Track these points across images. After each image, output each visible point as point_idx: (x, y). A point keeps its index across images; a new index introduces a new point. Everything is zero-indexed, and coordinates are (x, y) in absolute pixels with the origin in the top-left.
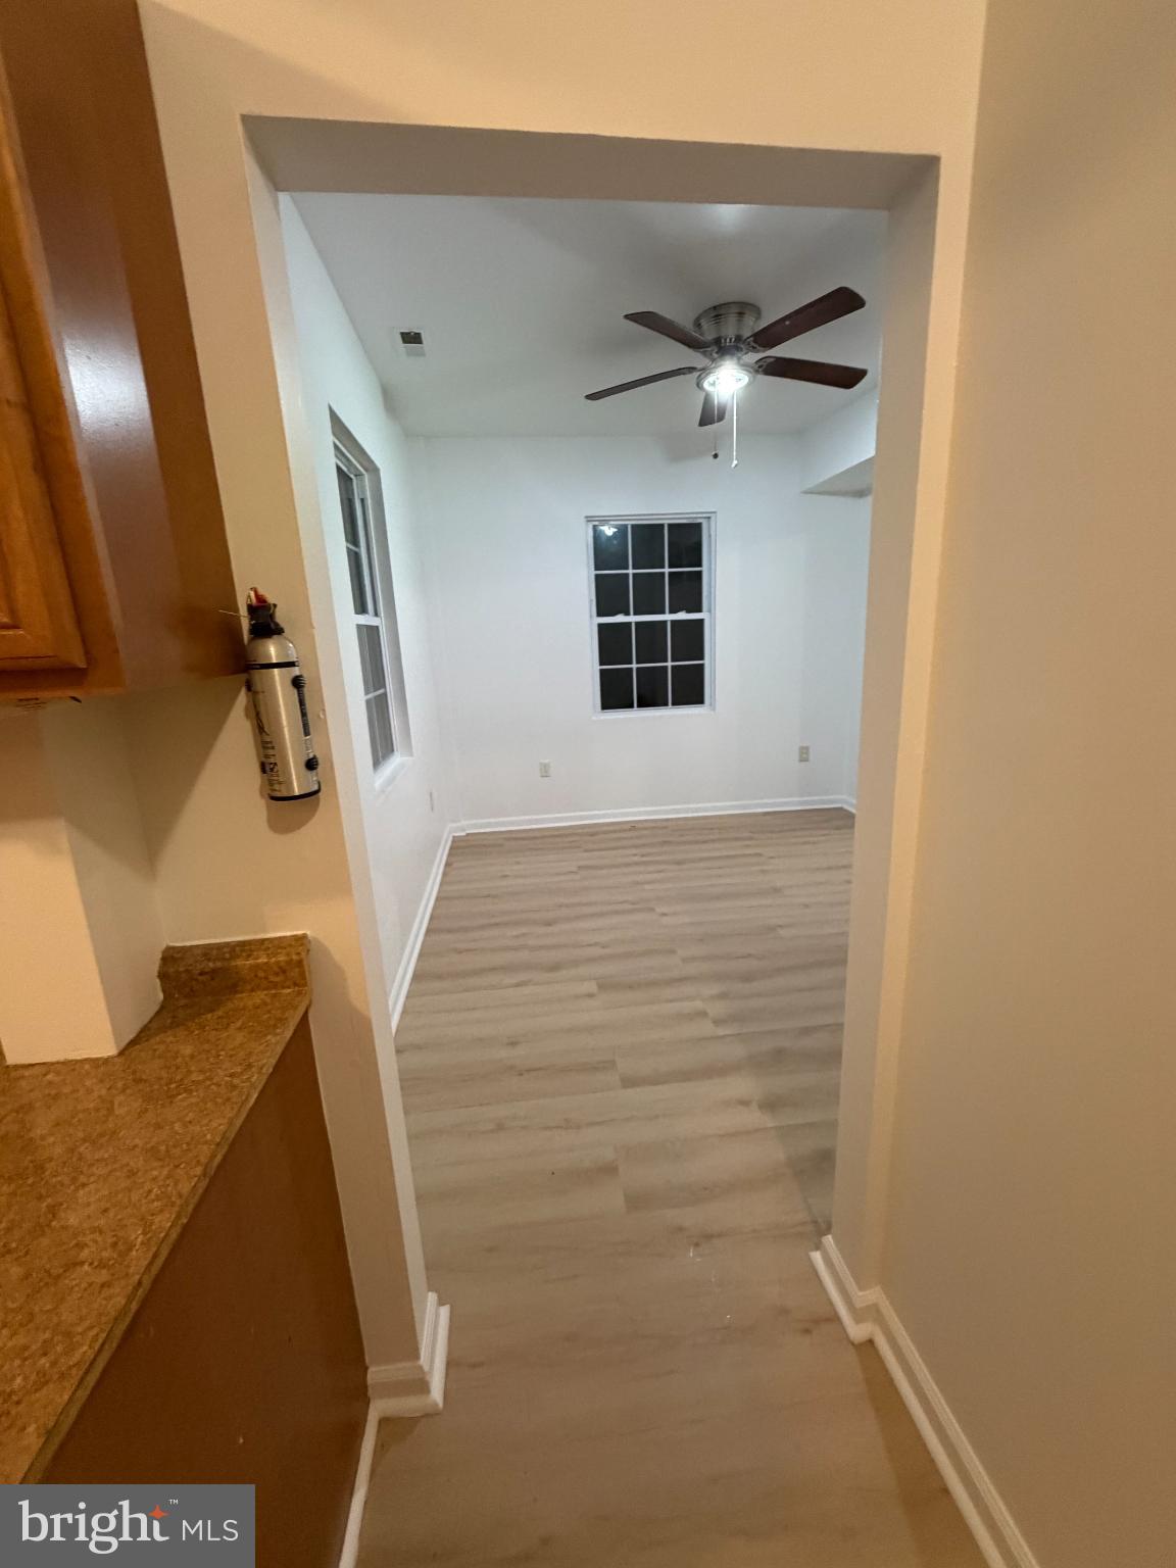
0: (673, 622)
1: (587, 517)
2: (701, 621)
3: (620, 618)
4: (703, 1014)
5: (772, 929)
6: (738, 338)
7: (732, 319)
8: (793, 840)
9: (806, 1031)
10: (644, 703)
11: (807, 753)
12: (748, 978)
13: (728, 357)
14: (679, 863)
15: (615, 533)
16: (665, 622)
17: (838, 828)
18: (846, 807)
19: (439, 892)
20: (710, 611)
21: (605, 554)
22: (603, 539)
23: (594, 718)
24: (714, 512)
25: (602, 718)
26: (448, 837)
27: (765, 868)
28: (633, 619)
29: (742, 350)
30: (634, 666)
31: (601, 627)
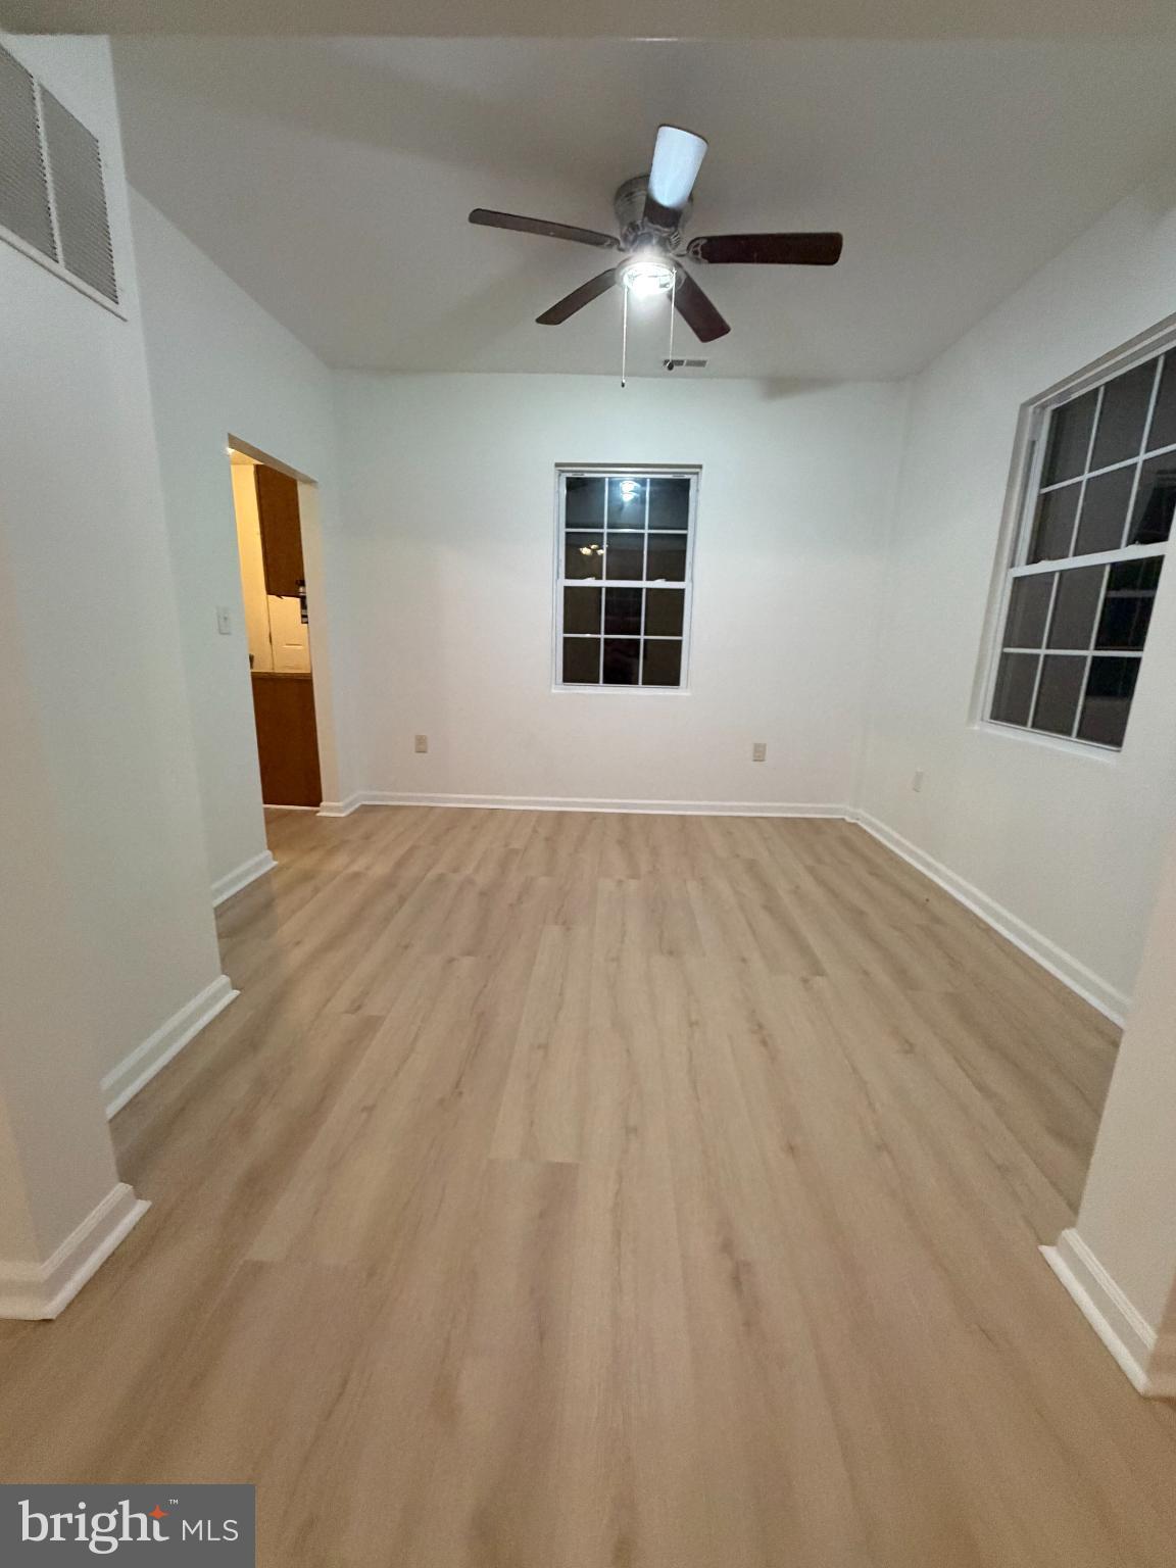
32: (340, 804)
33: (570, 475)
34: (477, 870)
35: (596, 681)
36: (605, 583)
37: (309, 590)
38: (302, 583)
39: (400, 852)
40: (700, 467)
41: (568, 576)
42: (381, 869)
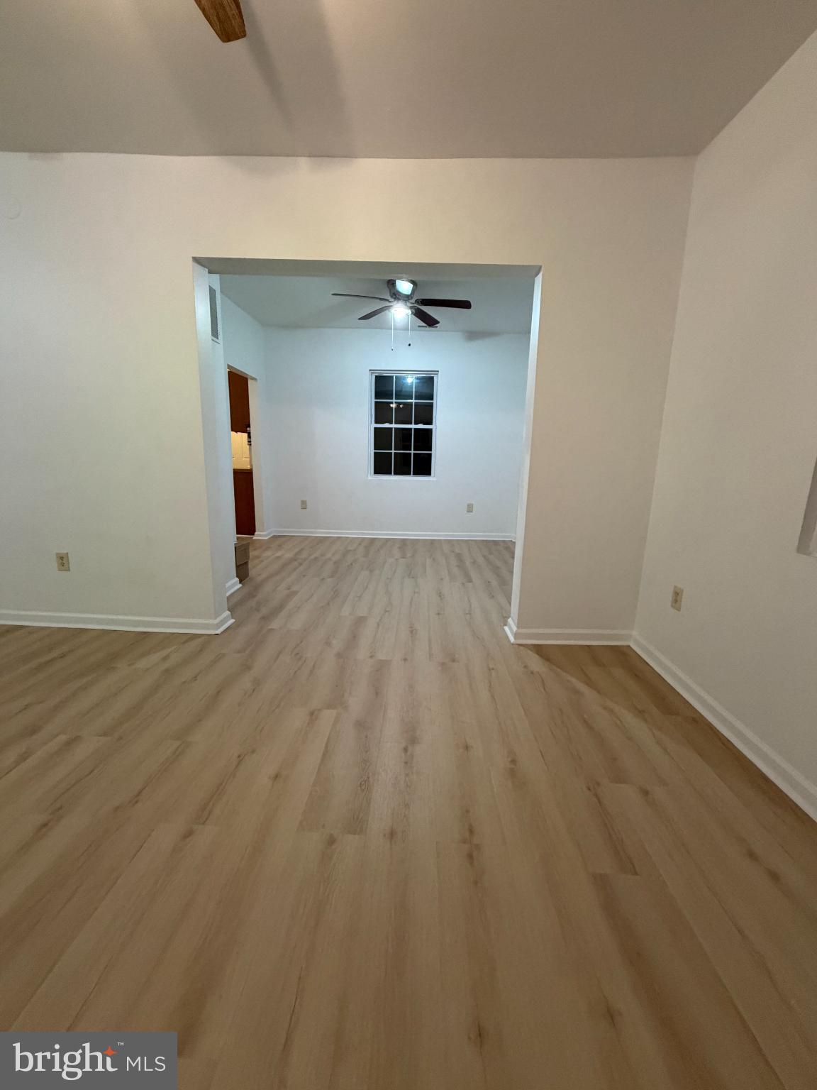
32: (264, 533)
33: (377, 375)
34: (333, 555)
35: (391, 473)
36: (394, 426)
37: (253, 429)
38: (249, 427)
39: (297, 550)
40: (438, 371)
41: (376, 422)
42: (289, 555)
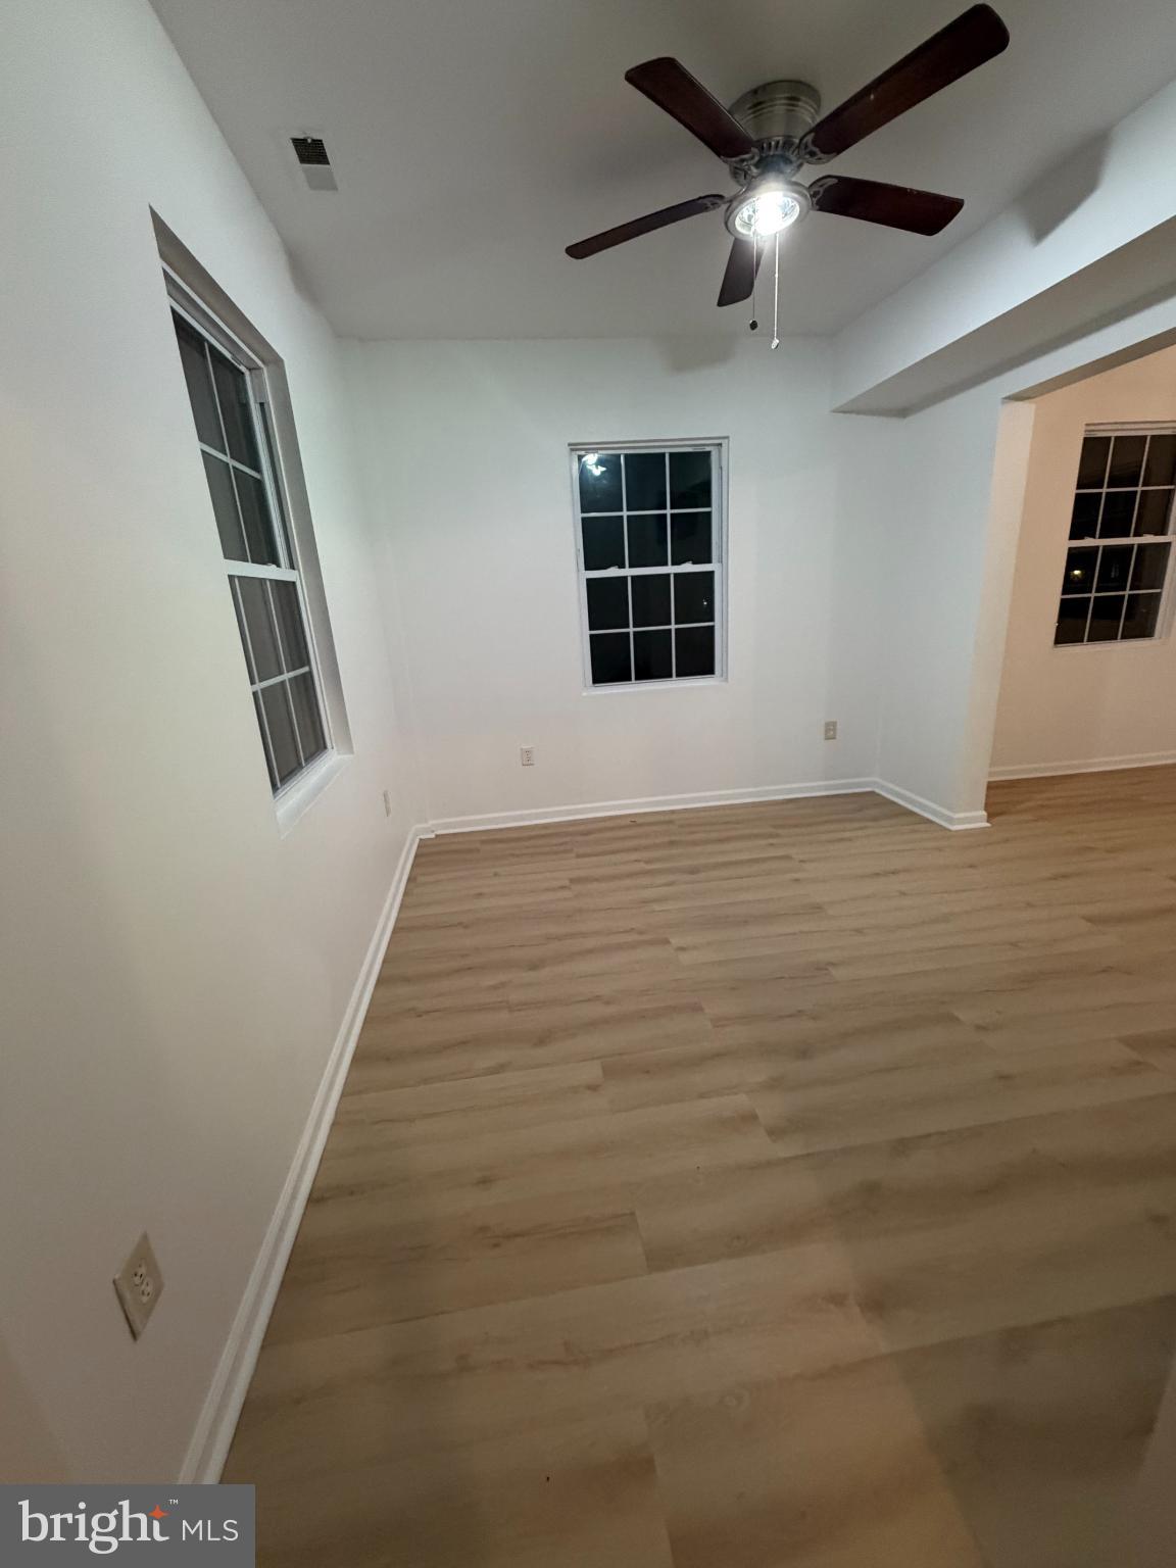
0: (676, 575)
1: (569, 445)
2: (712, 573)
3: (613, 572)
4: (750, 1118)
5: (822, 968)
6: (788, 143)
7: (779, 108)
8: (824, 837)
9: (902, 1147)
10: (645, 674)
11: (834, 730)
12: (804, 1052)
13: (771, 176)
14: (693, 871)
15: (603, 473)
16: (668, 575)
17: (875, 819)
18: (877, 791)
19: (398, 920)
20: (720, 561)
21: (591, 496)
22: (590, 479)
23: (584, 694)
24: (727, 438)
25: (594, 693)
26: (413, 840)
27: (797, 876)
28: (628, 572)
29: (791, 162)
30: (631, 630)
31: (590, 582)
